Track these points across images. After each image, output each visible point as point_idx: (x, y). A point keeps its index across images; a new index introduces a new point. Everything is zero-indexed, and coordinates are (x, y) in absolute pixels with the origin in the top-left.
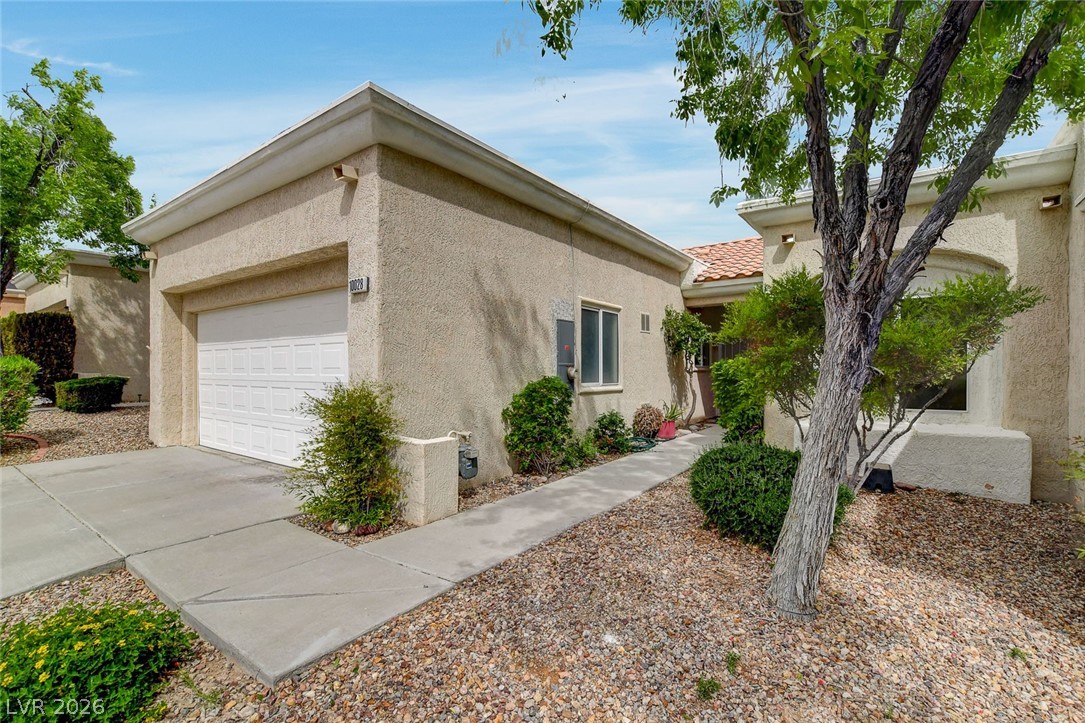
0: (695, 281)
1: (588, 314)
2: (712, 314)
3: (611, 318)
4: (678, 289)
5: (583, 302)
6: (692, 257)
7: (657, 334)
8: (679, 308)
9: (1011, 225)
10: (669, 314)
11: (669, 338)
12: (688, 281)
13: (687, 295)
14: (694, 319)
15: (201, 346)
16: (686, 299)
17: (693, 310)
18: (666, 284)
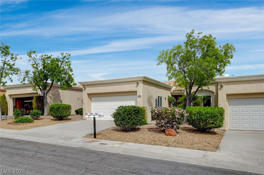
0: (173, 91)
1: (158, 98)
2: (176, 97)
3: (161, 98)
4: (170, 92)
5: (158, 96)
6: (172, 86)
7: (167, 100)
8: (170, 96)
9: (215, 87)
10: (169, 97)
11: (169, 101)
12: (172, 90)
13: (172, 93)
14: (173, 98)
15: (92, 103)
16: (171, 94)
17: (173, 96)
18: (168, 91)
